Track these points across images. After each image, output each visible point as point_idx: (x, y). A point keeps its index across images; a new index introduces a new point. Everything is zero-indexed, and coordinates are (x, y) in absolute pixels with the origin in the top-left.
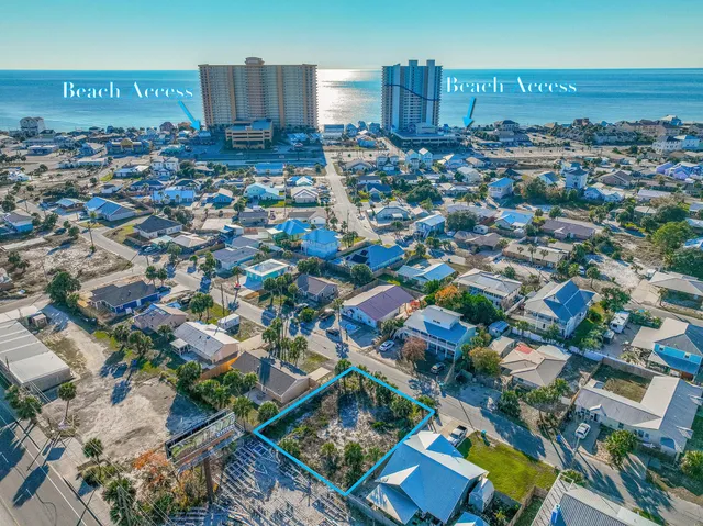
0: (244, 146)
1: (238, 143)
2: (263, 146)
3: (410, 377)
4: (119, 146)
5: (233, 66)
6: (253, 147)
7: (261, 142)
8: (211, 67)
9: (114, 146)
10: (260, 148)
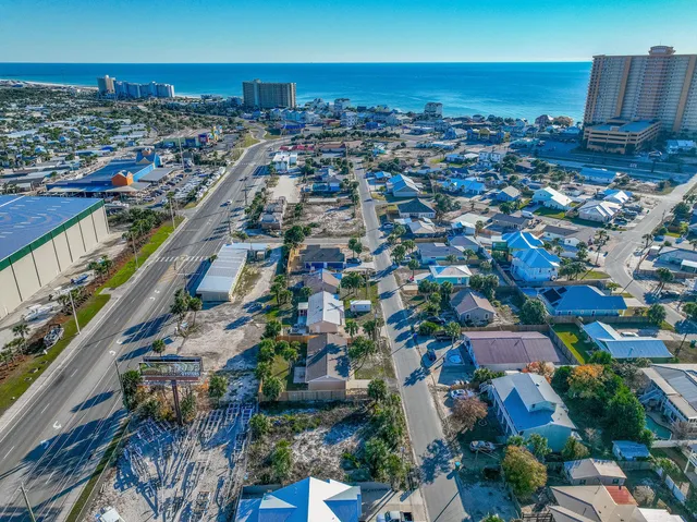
0: (601, 148)
1: (594, 143)
2: (623, 151)
3: (442, 436)
4: (477, 134)
5: (633, 57)
6: (611, 150)
7: (622, 146)
8: (607, 57)
9: (473, 133)
10: (619, 153)
